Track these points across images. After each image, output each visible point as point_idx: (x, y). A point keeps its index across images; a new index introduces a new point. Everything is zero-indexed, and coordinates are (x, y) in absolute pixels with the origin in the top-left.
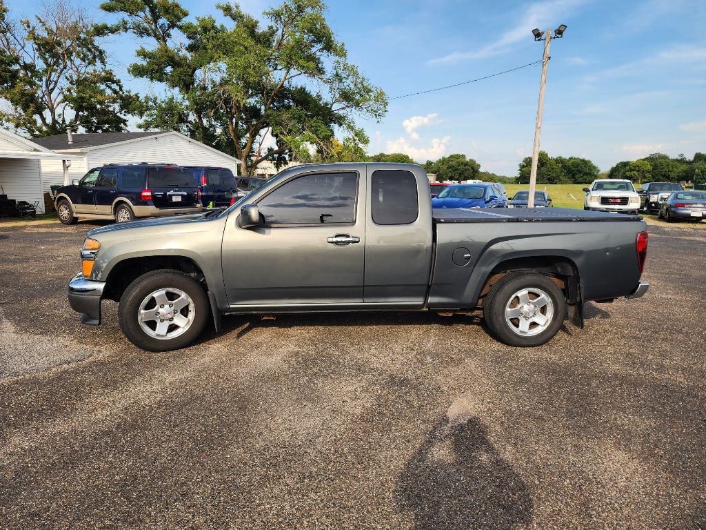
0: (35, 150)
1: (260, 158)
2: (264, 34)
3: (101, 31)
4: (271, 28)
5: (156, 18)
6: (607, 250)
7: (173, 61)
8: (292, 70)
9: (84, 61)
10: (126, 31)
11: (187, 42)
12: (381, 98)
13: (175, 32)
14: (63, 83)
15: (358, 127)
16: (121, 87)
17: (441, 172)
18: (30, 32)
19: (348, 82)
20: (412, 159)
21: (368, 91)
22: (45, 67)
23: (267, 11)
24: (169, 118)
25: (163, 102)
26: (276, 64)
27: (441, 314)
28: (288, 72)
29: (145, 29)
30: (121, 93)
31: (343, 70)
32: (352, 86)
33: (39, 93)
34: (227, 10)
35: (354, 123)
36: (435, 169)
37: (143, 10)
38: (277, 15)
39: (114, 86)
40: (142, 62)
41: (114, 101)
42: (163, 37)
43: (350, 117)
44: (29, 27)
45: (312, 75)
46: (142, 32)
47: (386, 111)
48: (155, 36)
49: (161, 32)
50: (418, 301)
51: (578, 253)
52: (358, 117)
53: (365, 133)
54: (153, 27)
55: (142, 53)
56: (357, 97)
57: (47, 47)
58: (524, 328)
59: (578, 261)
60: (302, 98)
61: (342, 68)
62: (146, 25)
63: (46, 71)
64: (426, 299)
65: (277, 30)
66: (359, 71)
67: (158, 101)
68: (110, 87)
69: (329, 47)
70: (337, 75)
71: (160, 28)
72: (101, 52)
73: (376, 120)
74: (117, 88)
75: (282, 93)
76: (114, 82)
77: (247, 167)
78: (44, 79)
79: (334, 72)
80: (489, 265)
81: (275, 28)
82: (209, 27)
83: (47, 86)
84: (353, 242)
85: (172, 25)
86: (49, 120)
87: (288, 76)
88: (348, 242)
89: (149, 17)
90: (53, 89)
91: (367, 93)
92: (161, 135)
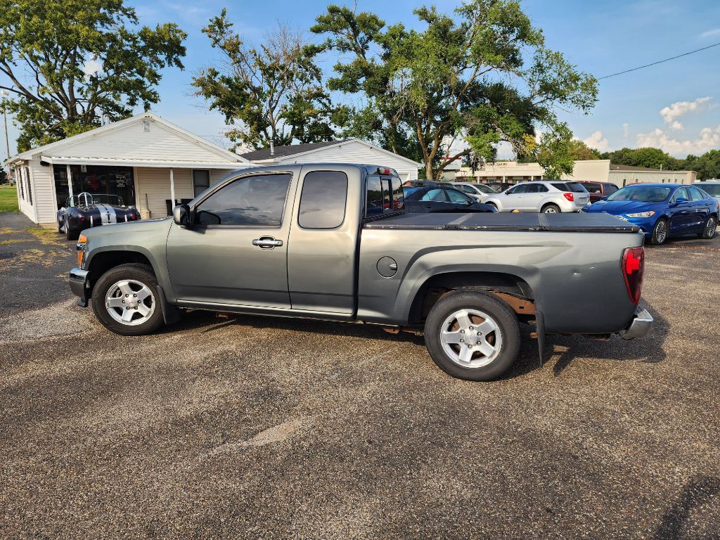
0: (238, 161)
1: (448, 160)
2: (456, 33)
3: (312, 51)
4: (463, 25)
5: (356, 33)
6: (575, 269)
7: (367, 71)
8: (482, 66)
9: (302, 80)
10: (330, 49)
11: (383, 51)
12: (590, 86)
13: (371, 44)
14: (283, 101)
15: (559, 121)
16: (330, 103)
17: (707, 169)
18: (256, 60)
19: (551, 71)
20: (667, 154)
21: (575, 79)
22: (269, 88)
23: (459, 8)
24: (365, 127)
25: (360, 111)
26: (466, 63)
27: (387, 330)
28: (477, 70)
29: (347, 44)
30: (331, 106)
31: (546, 59)
32: (555, 75)
33: (264, 112)
34: (423, 14)
35: (555, 116)
36: (698, 165)
37: (346, 27)
38: (469, 11)
39: (324, 100)
40: (339, 76)
41: (325, 114)
42: (361, 51)
43: (550, 111)
44: (255, 55)
45: (506, 68)
46: (344, 47)
47: (595, 100)
48: (356, 50)
49: (360, 45)
50: (347, 312)
51: (532, 271)
52: (560, 110)
53: (568, 127)
54: (354, 41)
55: (339, 68)
56: (562, 87)
57: (268, 72)
58: (464, 358)
59: (532, 282)
60: (499, 94)
61: (545, 57)
62: (348, 41)
63: (269, 92)
64: (355, 312)
65: (470, 26)
66: (565, 58)
67: (356, 111)
68: (321, 102)
69: (524, 36)
70: (539, 65)
71: (360, 41)
72: (317, 71)
73: (584, 112)
74: (327, 102)
75: (474, 92)
76: (324, 97)
77: (433, 171)
78: (268, 99)
79: (535, 63)
80: (419, 278)
81: (468, 25)
82: (398, 34)
83: (270, 105)
84: (276, 246)
85: (370, 38)
86: (271, 135)
87: (478, 73)
88: (271, 246)
89: (352, 33)
90: (275, 107)
91: (574, 82)
92: (344, 143)
